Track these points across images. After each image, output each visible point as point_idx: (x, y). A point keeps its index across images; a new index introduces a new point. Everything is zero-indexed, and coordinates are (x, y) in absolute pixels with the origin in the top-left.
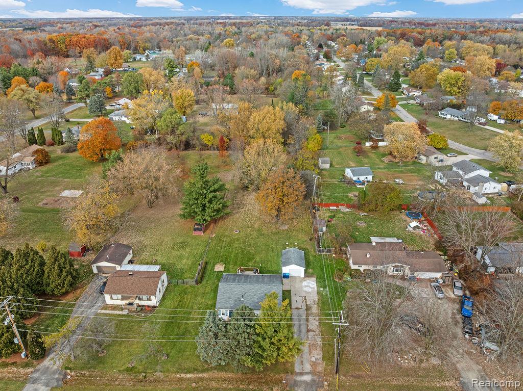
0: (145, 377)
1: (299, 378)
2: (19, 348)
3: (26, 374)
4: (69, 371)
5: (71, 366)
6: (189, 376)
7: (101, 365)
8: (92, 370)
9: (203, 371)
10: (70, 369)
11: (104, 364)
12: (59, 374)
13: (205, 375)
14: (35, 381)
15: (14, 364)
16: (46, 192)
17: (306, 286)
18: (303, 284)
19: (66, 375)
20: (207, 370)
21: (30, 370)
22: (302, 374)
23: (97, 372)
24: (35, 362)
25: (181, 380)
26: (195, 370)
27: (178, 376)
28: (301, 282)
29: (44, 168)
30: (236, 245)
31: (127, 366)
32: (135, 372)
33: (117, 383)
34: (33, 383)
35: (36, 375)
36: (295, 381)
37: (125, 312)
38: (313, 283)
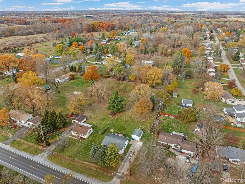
0: (73, 159)
1: (117, 174)
2: (43, 142)
3: (44, 149)
4: (54, 152)
5: (55, 150)
6: (85, 163)
7: (63, 153)
8: (60, 153)
9: (90, 163)
10: (55, 151)
11: (64, 152)
12: (52, 152)
13: (90, 164)
14: (45, 152)
15: (42, 146)
16: (69, 91)
17: (138, 144)
18: (137, 143)
19: (53, 153)
20: (91, 163)
21: (45, 148)
22: (119, 173)
23: (61, 154)
24: (47, 147)
25: (83, 163)
26: (88, 162)
27: (83, 162)
28: (137, 142)
29: (72, 81)
30: (122, 123)
31: (70, 155)
32: (71, 157)
33: (65, 159)
34: (44, 152)
35: (46, 150)
36: (116, 174)
37: (76, 138)
38: (141, 144)
